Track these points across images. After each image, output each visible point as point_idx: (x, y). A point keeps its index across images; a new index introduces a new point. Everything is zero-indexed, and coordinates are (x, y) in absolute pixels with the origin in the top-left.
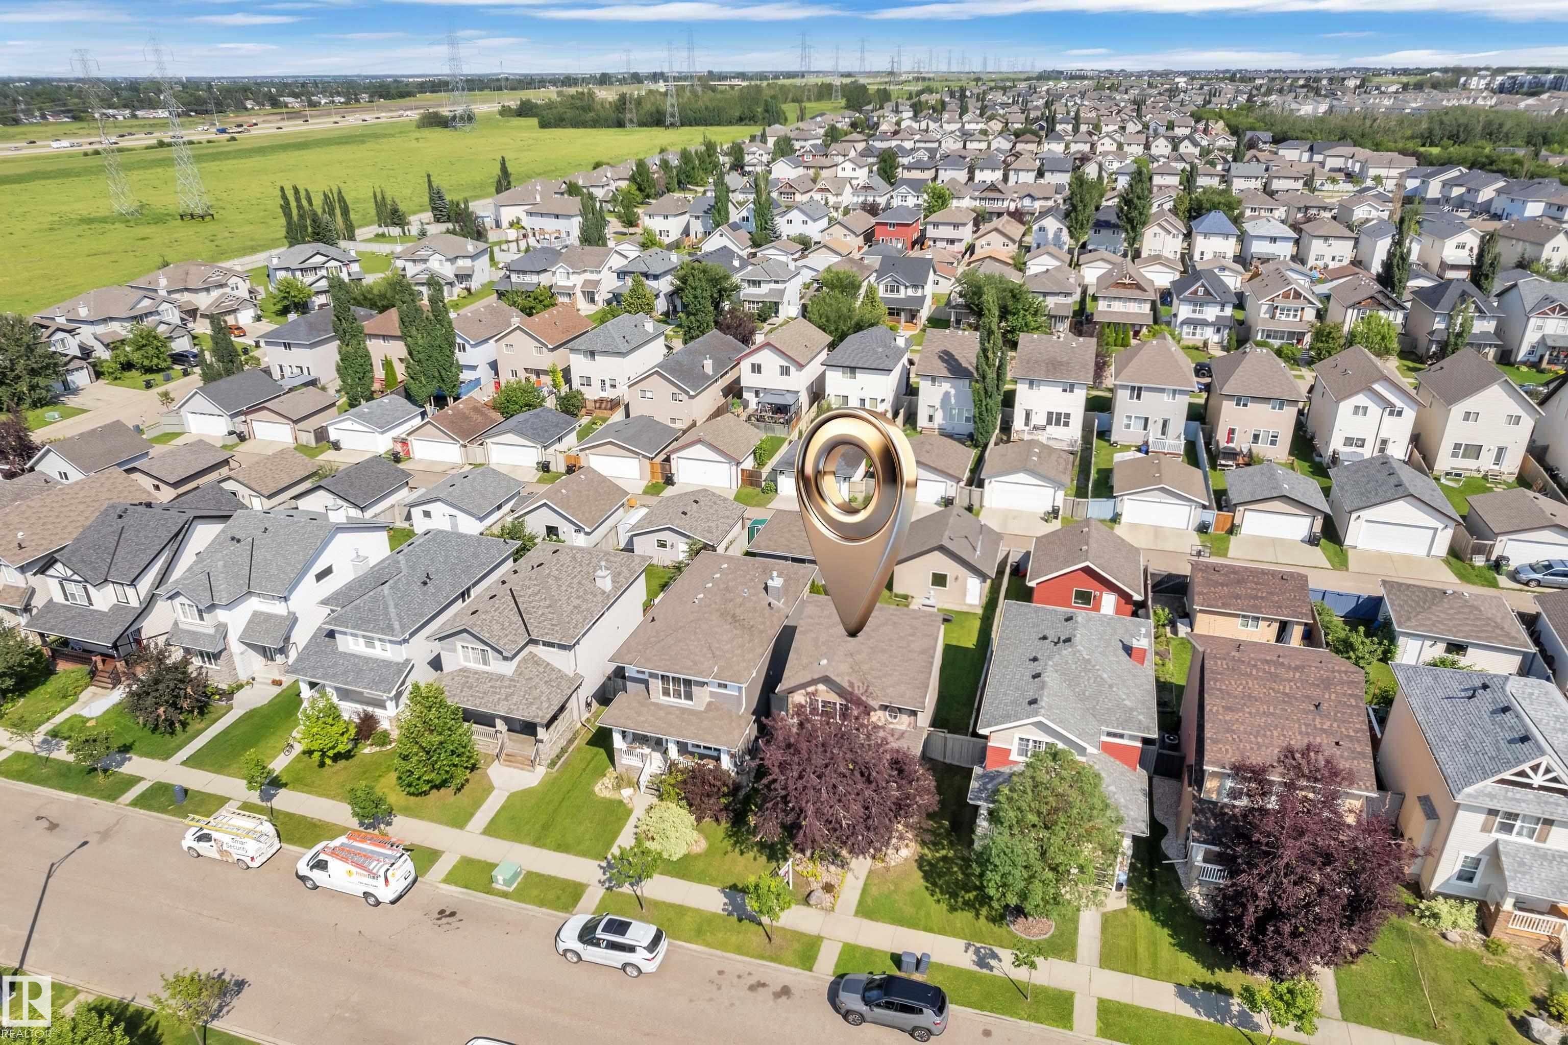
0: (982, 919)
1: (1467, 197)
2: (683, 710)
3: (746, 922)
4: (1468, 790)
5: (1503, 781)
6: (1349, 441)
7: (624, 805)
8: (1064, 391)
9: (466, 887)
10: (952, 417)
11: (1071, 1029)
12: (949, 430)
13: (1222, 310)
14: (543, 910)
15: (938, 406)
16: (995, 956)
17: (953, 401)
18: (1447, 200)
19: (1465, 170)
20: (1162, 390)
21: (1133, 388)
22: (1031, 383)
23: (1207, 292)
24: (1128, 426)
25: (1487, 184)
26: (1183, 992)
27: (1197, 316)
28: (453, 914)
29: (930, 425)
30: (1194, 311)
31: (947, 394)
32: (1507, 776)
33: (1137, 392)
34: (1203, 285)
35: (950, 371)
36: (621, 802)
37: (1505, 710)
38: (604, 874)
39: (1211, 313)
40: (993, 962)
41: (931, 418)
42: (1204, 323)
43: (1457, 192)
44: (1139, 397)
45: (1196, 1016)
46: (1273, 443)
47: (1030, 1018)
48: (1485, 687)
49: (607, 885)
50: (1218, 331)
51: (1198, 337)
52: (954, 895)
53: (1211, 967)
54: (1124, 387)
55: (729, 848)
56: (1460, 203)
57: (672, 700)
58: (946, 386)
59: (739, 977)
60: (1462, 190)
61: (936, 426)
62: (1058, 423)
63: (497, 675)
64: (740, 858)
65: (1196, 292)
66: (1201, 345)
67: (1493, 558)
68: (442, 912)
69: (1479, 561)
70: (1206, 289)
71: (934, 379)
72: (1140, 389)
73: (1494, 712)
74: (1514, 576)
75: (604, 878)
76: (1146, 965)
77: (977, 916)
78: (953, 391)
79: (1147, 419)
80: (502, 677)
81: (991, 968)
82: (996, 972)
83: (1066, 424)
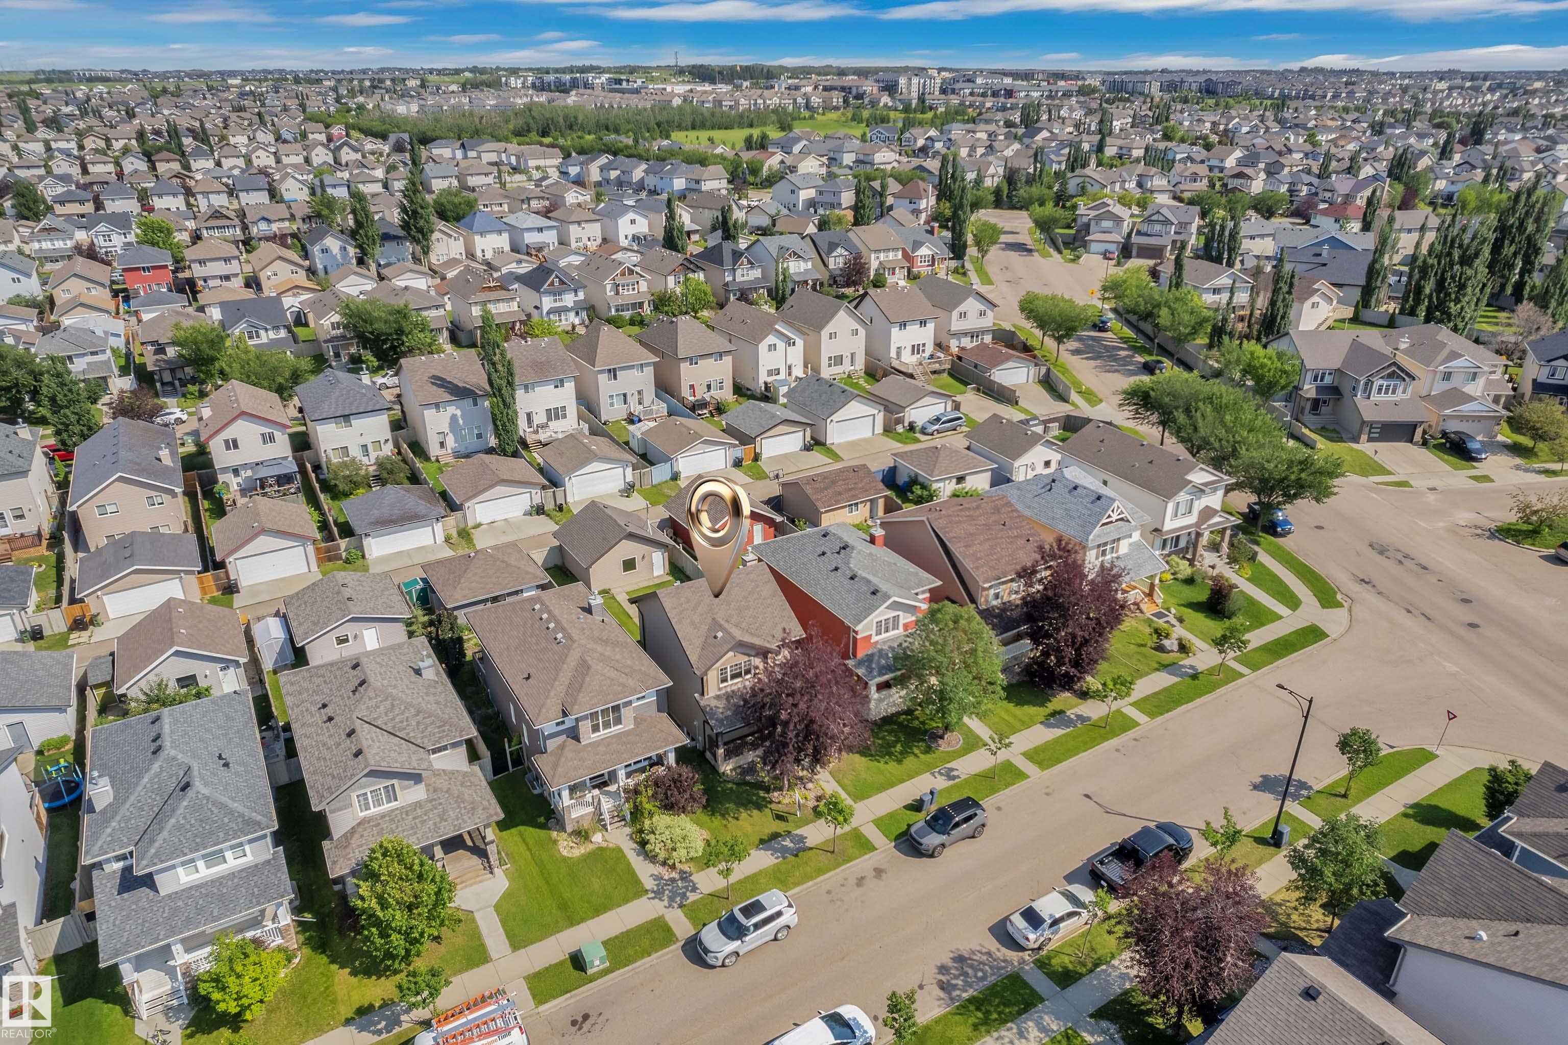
0: (922, 756)
1: (623, 178)
2: (618, 736)
3: (800, 854)
4: (1091, 537)
5: (1104, 525)
6: (770, 373)
7: (607, 848)
8: (556, 387)
9: (567, 992)
10: (463, 438)
11: (1028, 777)
12: (463, 450)
13: (576, 295)
14: (654, 956)
15: (447, 430)
16: (952, 770)
17: (461, 422)
18: (608, 181)
19: (611, 157)
20: (632, 367)
21: (609, 371)
22: (526, 388)
23: (562, 282)
24: (612, 405)
25: (635, 167)
26: (1046, 723)
27: (558, 304)
28: (586, 1017)
29: (443, 452)
30: (555, 301)
31: (454, 418)
32: (1104, 521)
33: (613, 373)
34: (557, 277)
35: (451, 394)
36: (600, 849)
37: (1075, 488)
38: (660, 899)
39: (569, 300)
40: (955, 773)
41: (442, 445)
42: (566, 310)
43: (614, 174)
44: (615, 378)
45: (1064, 732)
46: (721, 388)
47: (1007, 785)
48: (1054, 481)
49: (676, 905)
50: (577, 314)
51: (564, 322)
52: (890, 754)
53: (1042, 705)
54: (602, 372)
55: (724, 822)
56: (620, 183)
57: (603, 732)
58: (452, 410)
59: (843, 885)
60: (618, 172)
61: (450, 451)
62: (557, 418)
63: (410, 805)
64: (740, 823)
65: (552, 284)
66: (570, 328)
67: (906, 424)
68: (574, 1023)
69: (900, 429)
70: (560, 280)
71: (437, 406)
72: (615, 370)
73: (1070, 492)
74: (923, 431)
75: (666, 903)
76: (1018, 725)
77: (916, 755)
78: (459, 413)
79: (625, 395)
80: (418, 805)
81: (958, 777)
82: (963, 777)
83: (565, 416)
